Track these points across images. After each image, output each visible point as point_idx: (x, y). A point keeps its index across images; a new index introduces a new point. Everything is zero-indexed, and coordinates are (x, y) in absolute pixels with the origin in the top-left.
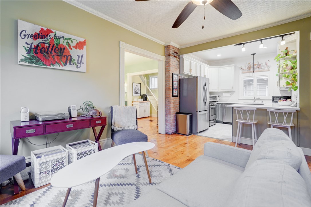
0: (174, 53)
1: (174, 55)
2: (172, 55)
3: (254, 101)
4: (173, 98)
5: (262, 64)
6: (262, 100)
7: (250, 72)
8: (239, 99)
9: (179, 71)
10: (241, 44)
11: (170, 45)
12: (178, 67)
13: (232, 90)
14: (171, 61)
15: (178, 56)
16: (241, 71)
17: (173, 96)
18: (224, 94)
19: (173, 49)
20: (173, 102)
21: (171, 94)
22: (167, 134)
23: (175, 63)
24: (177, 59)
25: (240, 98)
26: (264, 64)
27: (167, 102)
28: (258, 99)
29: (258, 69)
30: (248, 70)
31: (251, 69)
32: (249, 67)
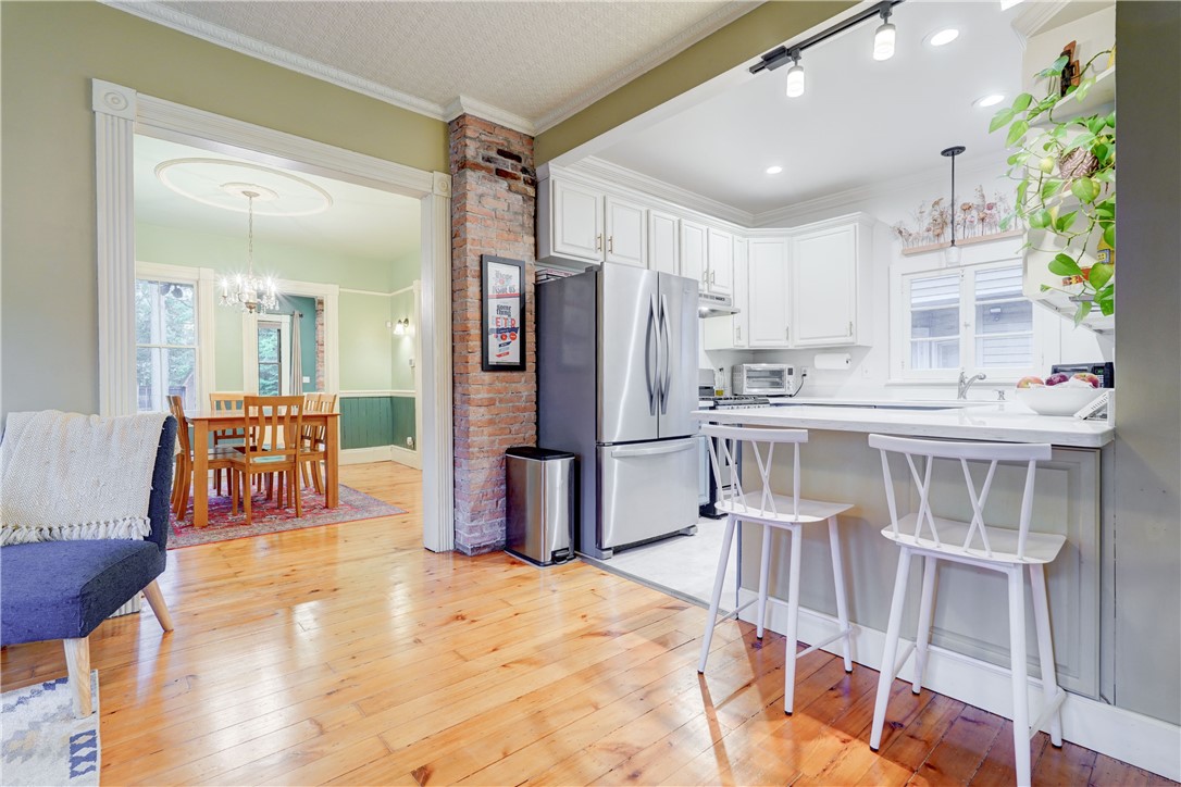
0: (493, 154)
1: (492, 166)
2: (476, 167)
3: (962, 394)
4: (488, 376)
5: (1001, 199)
6: (1000, 389)
7: (941, 248)
8: (888, 385)
9: (536, 245)
10: (783, 53)
11: (461, 114)
12: (522, 225)
13: (850, 339)
14: (470, 195)
15: (524, 170)
16: (898, 245)
17: (486, 367)
18: (821, 362)
19: (483, 137)
20: (484, 395)
21: (476, 358)
22: (458, 552)
23: (501, 206)
24: (521, 184)
25: (892, 381)
27: (458, 396)
28: (977, 381)
29: (981, 226)
30: (933, 239)
31: (949, 231)
32: (939, 220)
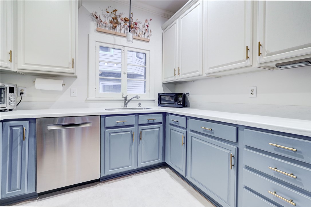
3: (126, 105)
13: (72, 71)
16: (93, 25)
25: (90, 98)
26: (141, 25)
30: (111, 29)
31: (118, 28)
32: (115, 21)
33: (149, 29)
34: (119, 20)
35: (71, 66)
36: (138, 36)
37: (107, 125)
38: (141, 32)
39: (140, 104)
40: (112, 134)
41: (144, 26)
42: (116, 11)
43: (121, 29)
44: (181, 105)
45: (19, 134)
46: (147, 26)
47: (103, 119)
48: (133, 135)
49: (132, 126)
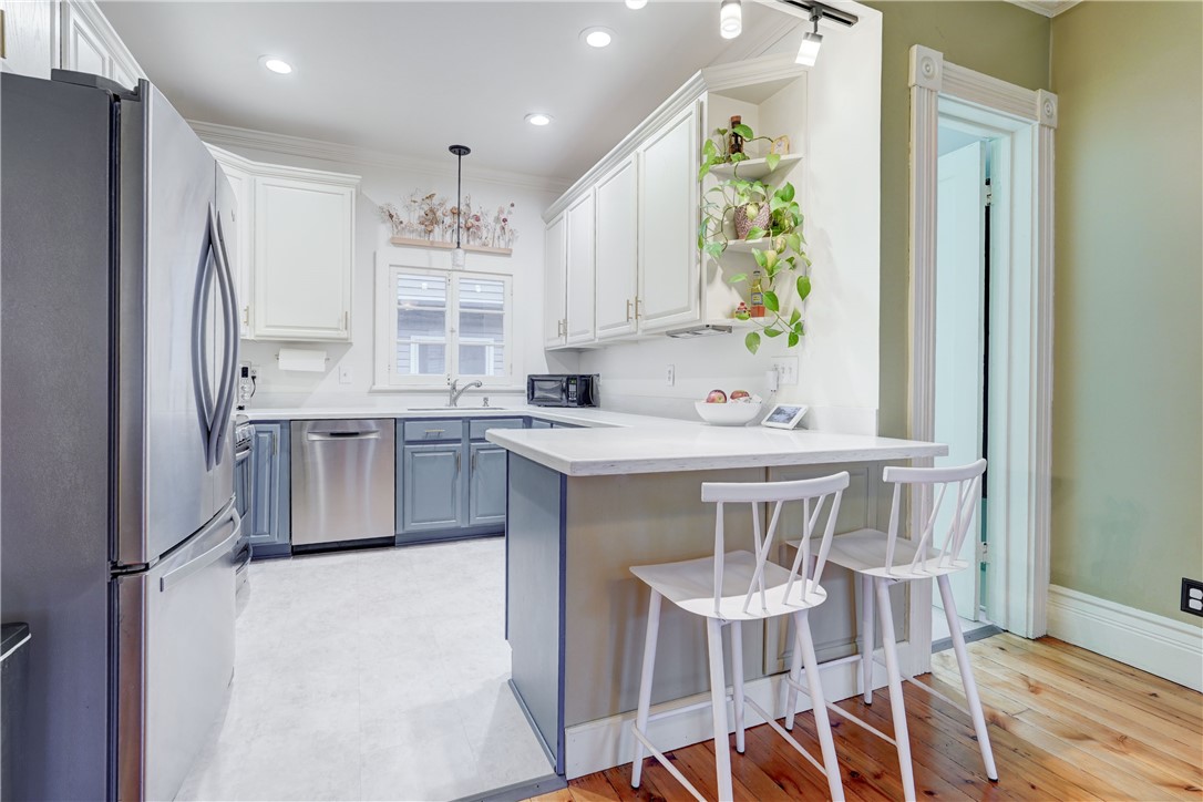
3: (454, 401)
5: (484, 214)
6: (486, 396)
7: (433, 246)
13: (343, 334)
16: (385, 231)
26: (490, 220)
28: (473, 388)
29: (466, 234)
30: (423, 234)
31: (437, 230)
32: (430, 216)
33: (510, 225)
34: (439, 214)
35: (342, 326)
36: (484, 245)
37: (408, 438)
38: (490, 236)
39: (486, 400)
40: (416, 455)
41: (497, 220)
42: (431, 197)
43: (445, 231)
44: (573, 401)
45: (267, 444)
46: (505, 220)
47: (399, 425)
48: (457, 461)
49: (458, 441)
